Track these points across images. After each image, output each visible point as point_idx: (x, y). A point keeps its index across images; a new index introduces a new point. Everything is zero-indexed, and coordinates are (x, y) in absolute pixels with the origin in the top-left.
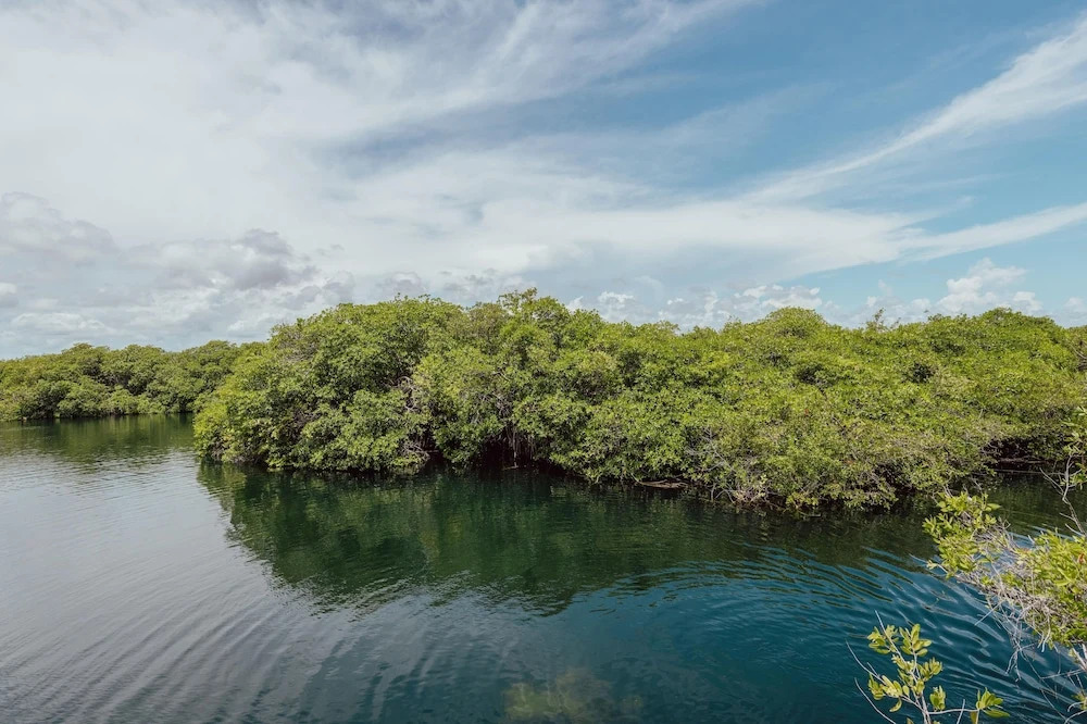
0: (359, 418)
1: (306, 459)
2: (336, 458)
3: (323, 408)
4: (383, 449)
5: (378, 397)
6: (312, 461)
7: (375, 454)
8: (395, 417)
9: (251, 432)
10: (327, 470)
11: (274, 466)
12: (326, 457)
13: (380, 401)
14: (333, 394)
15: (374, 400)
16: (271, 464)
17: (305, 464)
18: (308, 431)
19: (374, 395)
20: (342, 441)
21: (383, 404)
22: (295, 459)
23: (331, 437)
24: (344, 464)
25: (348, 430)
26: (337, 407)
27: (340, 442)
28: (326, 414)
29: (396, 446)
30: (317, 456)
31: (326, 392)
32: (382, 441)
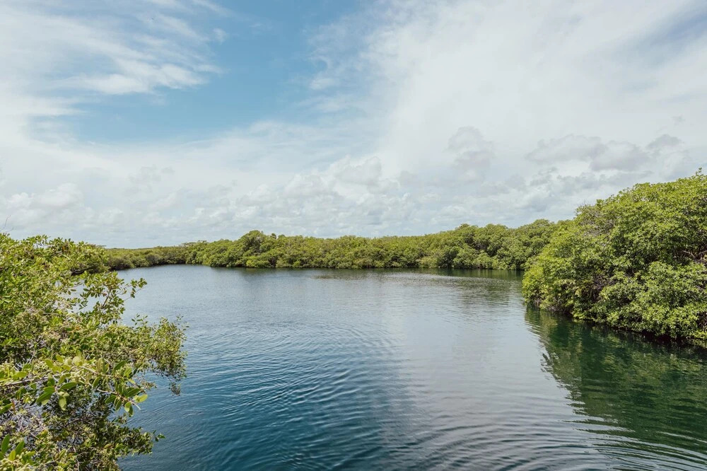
0: (653, 287)
1: (604, 316)
2: (631, 320)
3: (619, 275)
4: (680, 319)
5: (675, 269)
6: (609, 319)
7: (671, 322)
8: (696, 290)
9: (560, 289)
10: (623, 329)
11: (577, 318)
12: (621, 318)
13: (678, 273)
14: (629, 264)
15: (670, 271)
16: (575, 316)
17: (603, 321)
18: (605, 293)
19: (670, 267)
20: (636, 306)
21: (681, 276)
22: (595, 315)
23: (627, 302)
24: (640, 326)
25: (643, 297)
26: (633, 276)
27: (635, 307)
28: (621, 281)
29: (696, 318)
30: (614, 316)
31: (622, 262)
32: (680, 311)
